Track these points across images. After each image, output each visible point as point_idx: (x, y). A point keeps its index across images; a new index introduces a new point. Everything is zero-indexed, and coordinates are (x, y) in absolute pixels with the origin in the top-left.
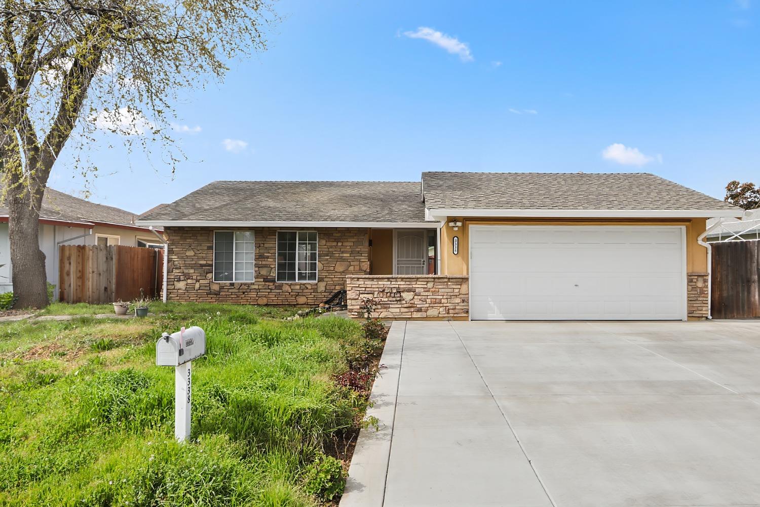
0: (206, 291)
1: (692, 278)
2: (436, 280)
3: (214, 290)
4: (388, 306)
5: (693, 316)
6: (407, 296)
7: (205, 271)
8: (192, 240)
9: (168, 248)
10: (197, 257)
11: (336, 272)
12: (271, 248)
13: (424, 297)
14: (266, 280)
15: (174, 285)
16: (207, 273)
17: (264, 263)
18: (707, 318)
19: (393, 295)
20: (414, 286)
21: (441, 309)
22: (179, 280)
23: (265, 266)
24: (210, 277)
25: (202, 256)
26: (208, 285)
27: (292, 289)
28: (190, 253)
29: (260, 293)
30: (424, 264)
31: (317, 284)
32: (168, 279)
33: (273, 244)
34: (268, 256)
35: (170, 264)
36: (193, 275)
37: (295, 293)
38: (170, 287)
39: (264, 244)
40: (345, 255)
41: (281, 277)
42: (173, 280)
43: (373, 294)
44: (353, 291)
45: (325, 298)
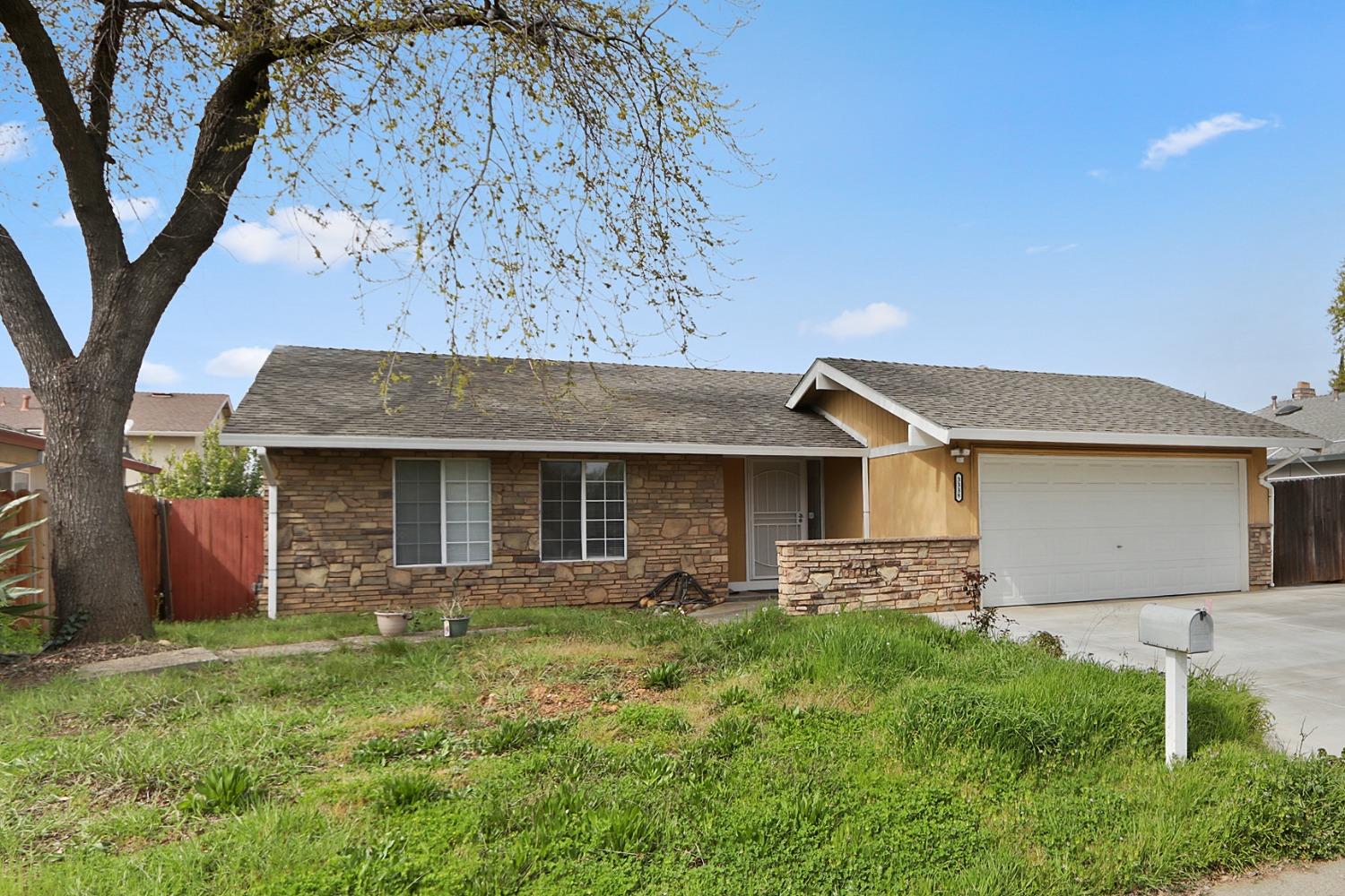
0: (380, 588)
1: (1255, 531)
2: (933, 545)
3: (398, 584)
4: (858, 591)
5: (1256, 585)
6: (888, 573)
7: (375, 543)
8: (340, 479)
9: (279, 496)
10: (353, 516)
11: (665, 539)
12: (529, 494)
13: (914, 574)
14: (519, 559)
15: (294, 576)
16: (379, 549)
17: (513, 523)
18: (1269, 585)
19: (865, 572)
20: (898, 556)
21: (941, 593)
22: (308, 566)
23: (518, 530)
24: (388, 557)
25: (367, 513)
26: (383, 574)
27: (575, 575)
28: (339, 506)
29: (507, 586)
30: (800, 521)
31: (625, 564)
32: (278, 564)
33: (534, 486)
34: (524, 510)
35: (284, 531)
36: (344, 553)
37: (582, 583)
38: (284, 582)
39: (512, 485)
40: (681, 506)
41: (549, 551)
42: (292, 566)
43: (832, 572)
44: (798, 569)
45: (644, 590)
